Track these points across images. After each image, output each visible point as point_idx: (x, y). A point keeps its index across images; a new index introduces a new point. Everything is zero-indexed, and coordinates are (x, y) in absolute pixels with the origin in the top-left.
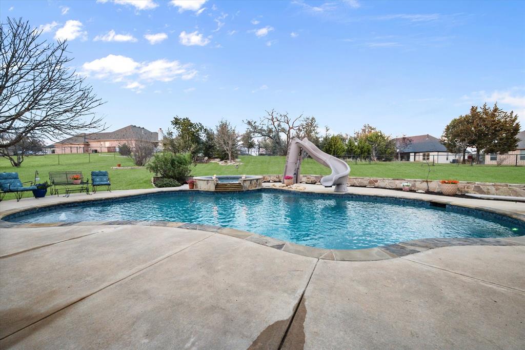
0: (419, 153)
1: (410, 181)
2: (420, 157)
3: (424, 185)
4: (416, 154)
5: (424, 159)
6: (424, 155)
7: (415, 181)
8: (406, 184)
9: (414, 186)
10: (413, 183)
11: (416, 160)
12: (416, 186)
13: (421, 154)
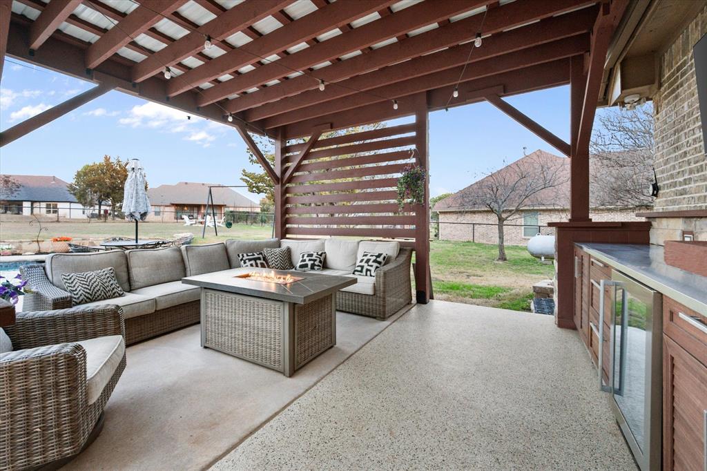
0: (40, 202)
1: (14, 242)
2: (41, 209)
3: (35, 246)
4: (36, 205)
5: (49, 212)
6: (48, 206)
7: (21, 242)
8: (7, 247)
9: (20, 248)
10: (18, 244)
11: (35, 213)
12: (24, 248)
13: (43, 205)
